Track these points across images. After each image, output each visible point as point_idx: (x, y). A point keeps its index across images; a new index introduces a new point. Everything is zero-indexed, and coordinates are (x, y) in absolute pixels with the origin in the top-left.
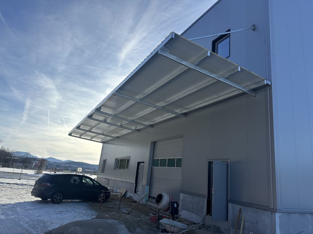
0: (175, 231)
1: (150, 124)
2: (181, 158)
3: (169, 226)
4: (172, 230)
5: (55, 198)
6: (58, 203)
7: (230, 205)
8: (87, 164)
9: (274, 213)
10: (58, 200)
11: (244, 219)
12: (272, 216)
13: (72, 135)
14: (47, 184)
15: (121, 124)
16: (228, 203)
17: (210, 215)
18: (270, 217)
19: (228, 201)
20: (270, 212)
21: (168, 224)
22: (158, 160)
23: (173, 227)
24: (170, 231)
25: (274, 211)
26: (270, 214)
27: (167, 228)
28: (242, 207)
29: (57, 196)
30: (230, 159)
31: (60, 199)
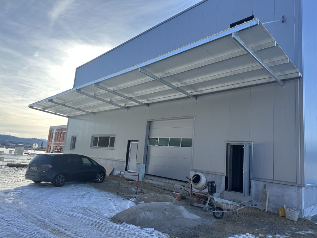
0: (231, 209)
1: (146, 102)
2: (191, 138)
3: (225, 205)
4: (229, 208)
5: (58, 180)
6: (61, 186)
7: (253, 182)
8: (14, 137)
9: (301, 188)
10: (61, 183)
11: (269, 193)
12: (299, 190)
13: (34, 107)
14: (49, 166)
15: (111, 100)
16: (250, 181)
17: (229, 191)
18: (297, 191)
19: (250, 179)
20: (297, 187)
21: (225, 203)
22: (157, 139)
23: (230, 205)
24: (226, 209)
25: (301, 186)
26: (297, 189)
27: (223, 206)
28: (267, 184)
29: (60, 178)
30: (253, 141)
31: (62, 182)
